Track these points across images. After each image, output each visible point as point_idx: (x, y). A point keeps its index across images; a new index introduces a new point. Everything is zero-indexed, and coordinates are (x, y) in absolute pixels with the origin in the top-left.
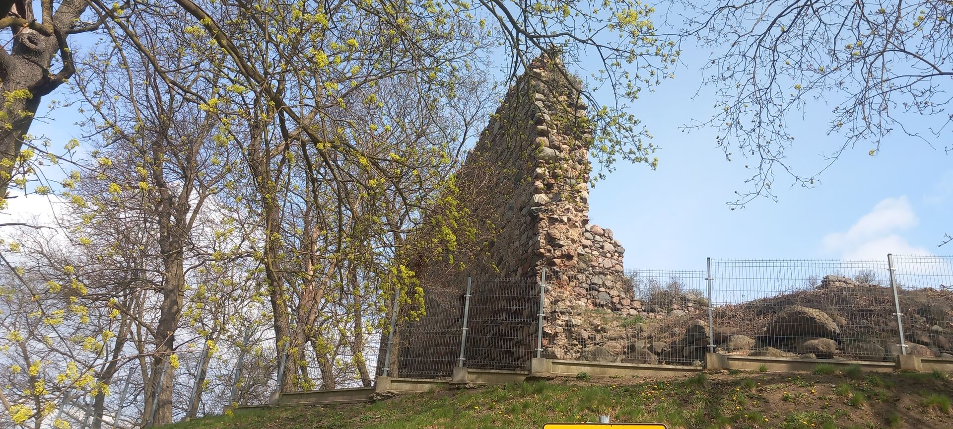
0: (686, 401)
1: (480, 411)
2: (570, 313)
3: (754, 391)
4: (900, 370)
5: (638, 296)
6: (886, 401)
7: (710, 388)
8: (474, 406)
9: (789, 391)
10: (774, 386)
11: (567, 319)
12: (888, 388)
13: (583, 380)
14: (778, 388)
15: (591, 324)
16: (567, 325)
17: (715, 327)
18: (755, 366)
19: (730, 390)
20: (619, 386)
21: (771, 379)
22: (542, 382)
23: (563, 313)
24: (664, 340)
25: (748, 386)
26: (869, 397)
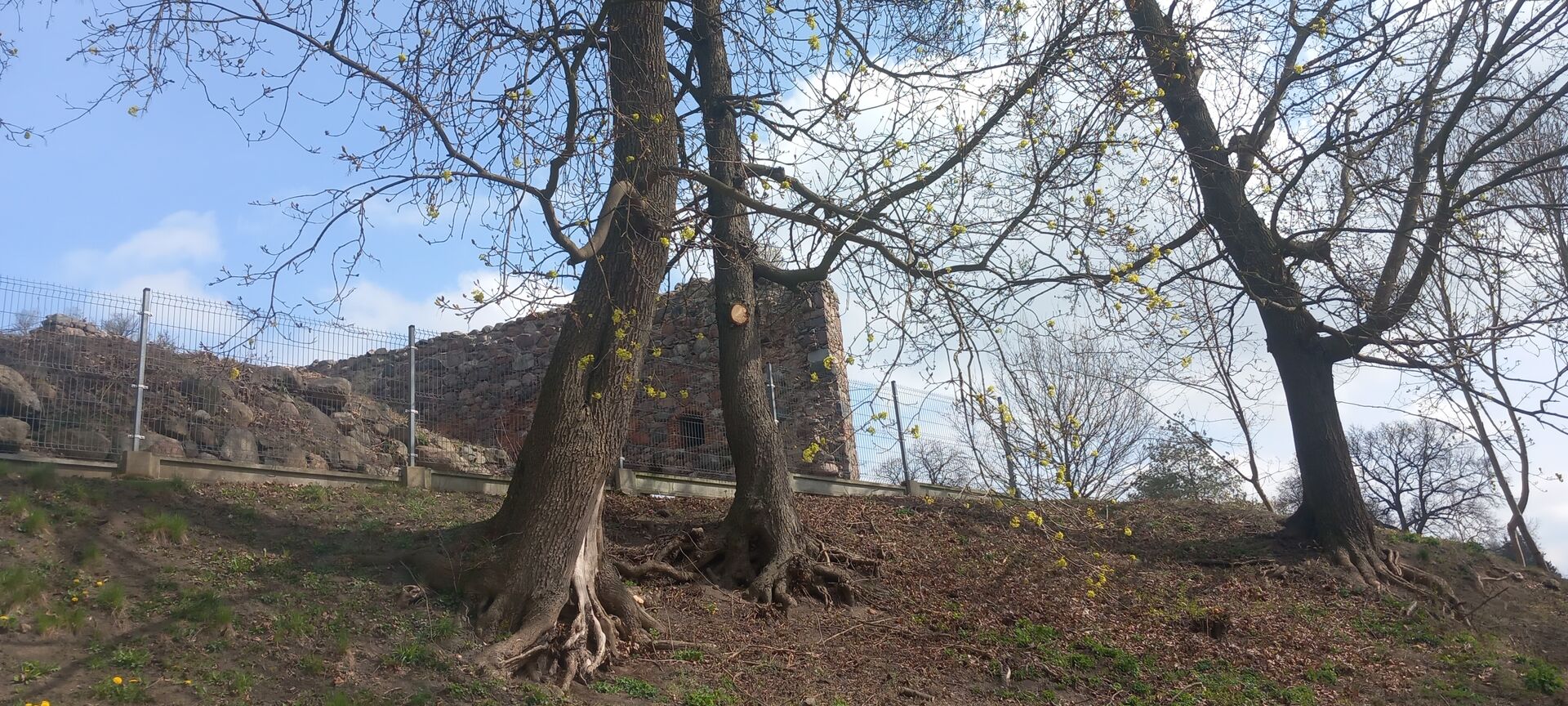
4: (122, 475)
6: (83, 525)
12: (93, 502)
26: (57, 518)
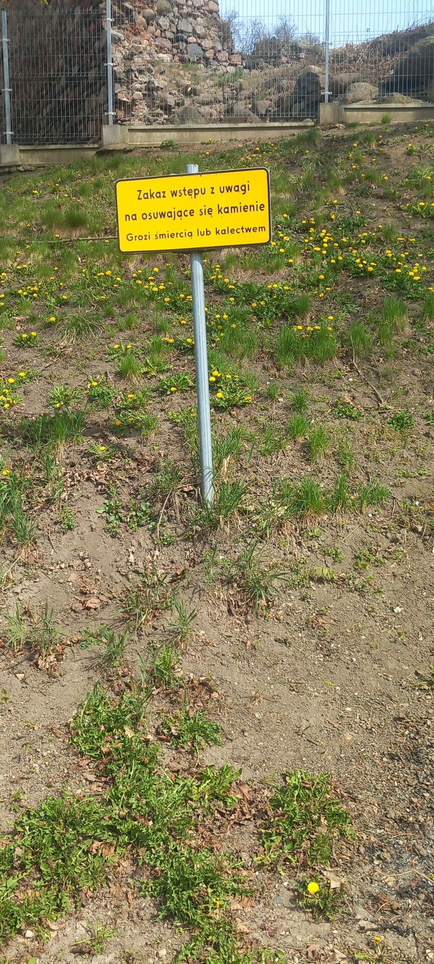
0: (293, 164)
1: (40, 197)
2: (150, 71)
3: (373, 146)
5: (238, 47)
7: (323, 145)
8: (32, 189)
9: (414, 144)
10: (397, 138)
11: (146, 80)
13: (169, 150)
14: (402, 140)
15: (178, 85)
16: (147, 89)
17: (331, 74)
18: (377, 117)
19: (346, 146)
20: (213, 154)
21: (395, 131)
22: (117, 156)
23: (141, 72)
24: (269, 97)
25: (368, 140)
